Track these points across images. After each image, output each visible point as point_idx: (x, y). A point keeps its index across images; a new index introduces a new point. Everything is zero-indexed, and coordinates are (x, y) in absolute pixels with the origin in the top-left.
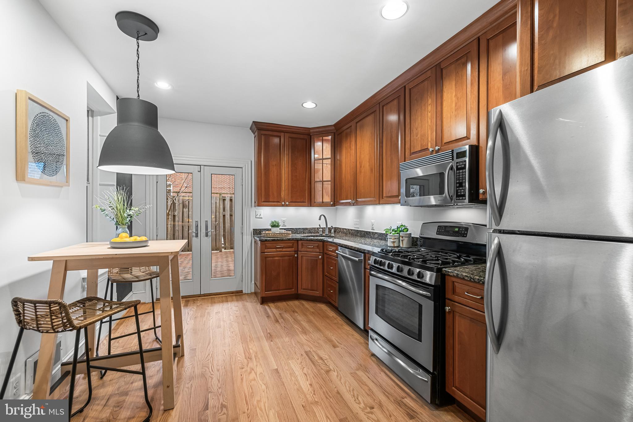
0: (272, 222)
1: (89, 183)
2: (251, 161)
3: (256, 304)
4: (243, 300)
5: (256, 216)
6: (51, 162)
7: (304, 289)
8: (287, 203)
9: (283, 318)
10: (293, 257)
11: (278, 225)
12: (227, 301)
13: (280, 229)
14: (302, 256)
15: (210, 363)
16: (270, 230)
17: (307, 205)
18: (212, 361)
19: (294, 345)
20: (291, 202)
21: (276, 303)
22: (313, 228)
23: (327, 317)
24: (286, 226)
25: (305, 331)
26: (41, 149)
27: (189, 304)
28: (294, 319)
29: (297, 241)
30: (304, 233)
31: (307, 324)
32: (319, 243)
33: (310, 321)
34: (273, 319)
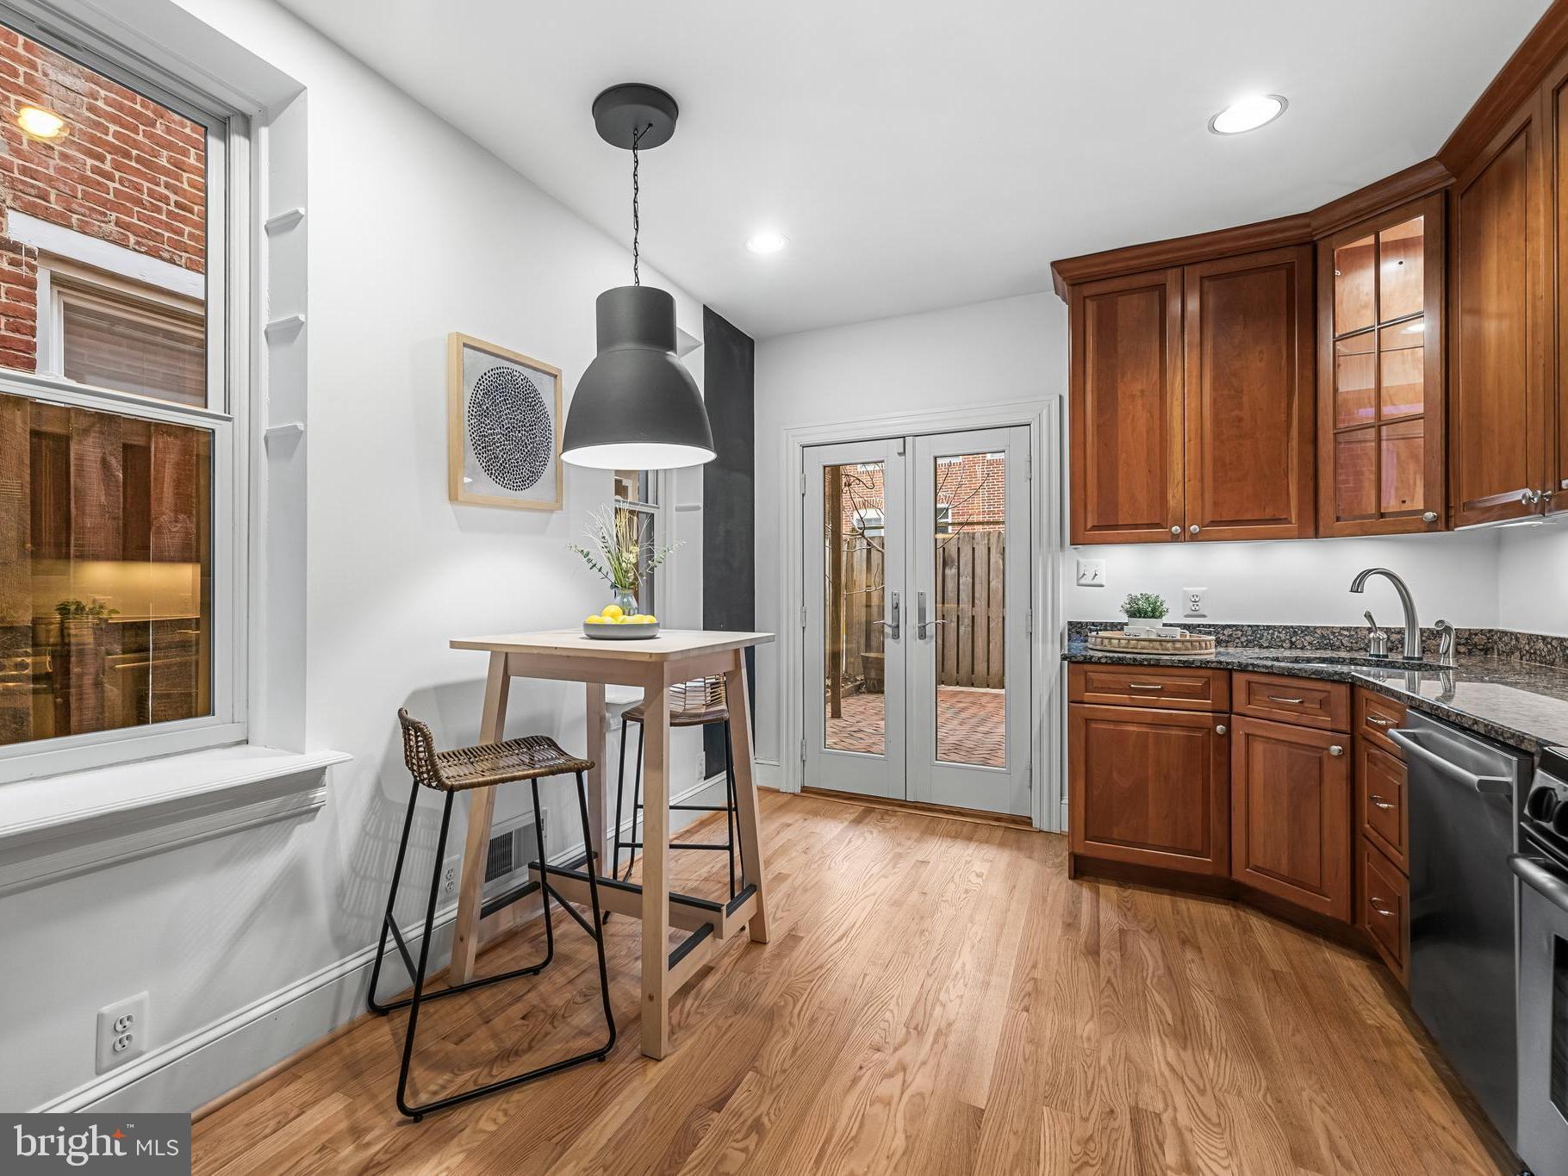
0: (1133, 600)
1: (658, 508)
2: (1061, 398)
3: (1055, 871)
4: (1019, 849)
5: (1078, 579)
6: (518, 462)
7: (1256, 869)
8: (1195, 528)
9: (1122, 948)
10: (1209, 732)
11: (1154, 611)
12: (970, 839)
13: (1164, 625)
14: (1247, 735)
15: (809, 990)
16: (1120, 627)
17: (1297, 533)
18: (816, 986)
19: (1103, 1062)
20: (1214, 523)
21: (1130, 891)
22: (1343, 629)
23: (1347, 1019)
24: (1204, 616)
25: (1184, 1032)
26: (494, 439)
27: (867, 820)
28: (1169, 969)
29: (1225, 673)
30: (1293, 646)
31: (1212, 1008)
32: (1328, 687)
33: (1234, 1004)
34: (1082, 940)
